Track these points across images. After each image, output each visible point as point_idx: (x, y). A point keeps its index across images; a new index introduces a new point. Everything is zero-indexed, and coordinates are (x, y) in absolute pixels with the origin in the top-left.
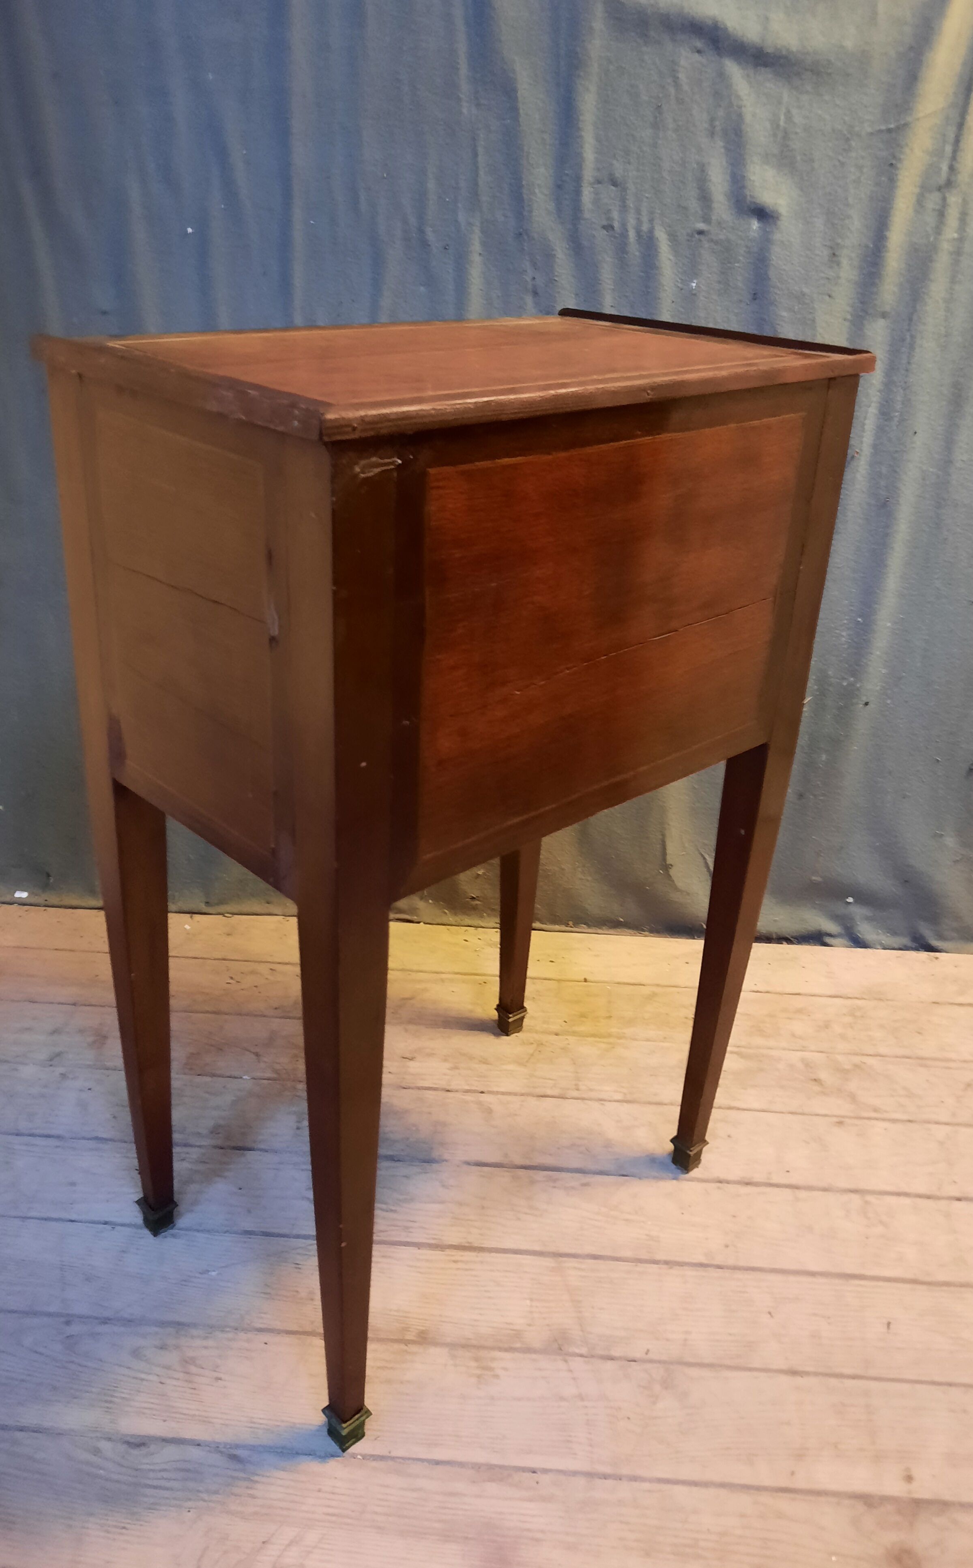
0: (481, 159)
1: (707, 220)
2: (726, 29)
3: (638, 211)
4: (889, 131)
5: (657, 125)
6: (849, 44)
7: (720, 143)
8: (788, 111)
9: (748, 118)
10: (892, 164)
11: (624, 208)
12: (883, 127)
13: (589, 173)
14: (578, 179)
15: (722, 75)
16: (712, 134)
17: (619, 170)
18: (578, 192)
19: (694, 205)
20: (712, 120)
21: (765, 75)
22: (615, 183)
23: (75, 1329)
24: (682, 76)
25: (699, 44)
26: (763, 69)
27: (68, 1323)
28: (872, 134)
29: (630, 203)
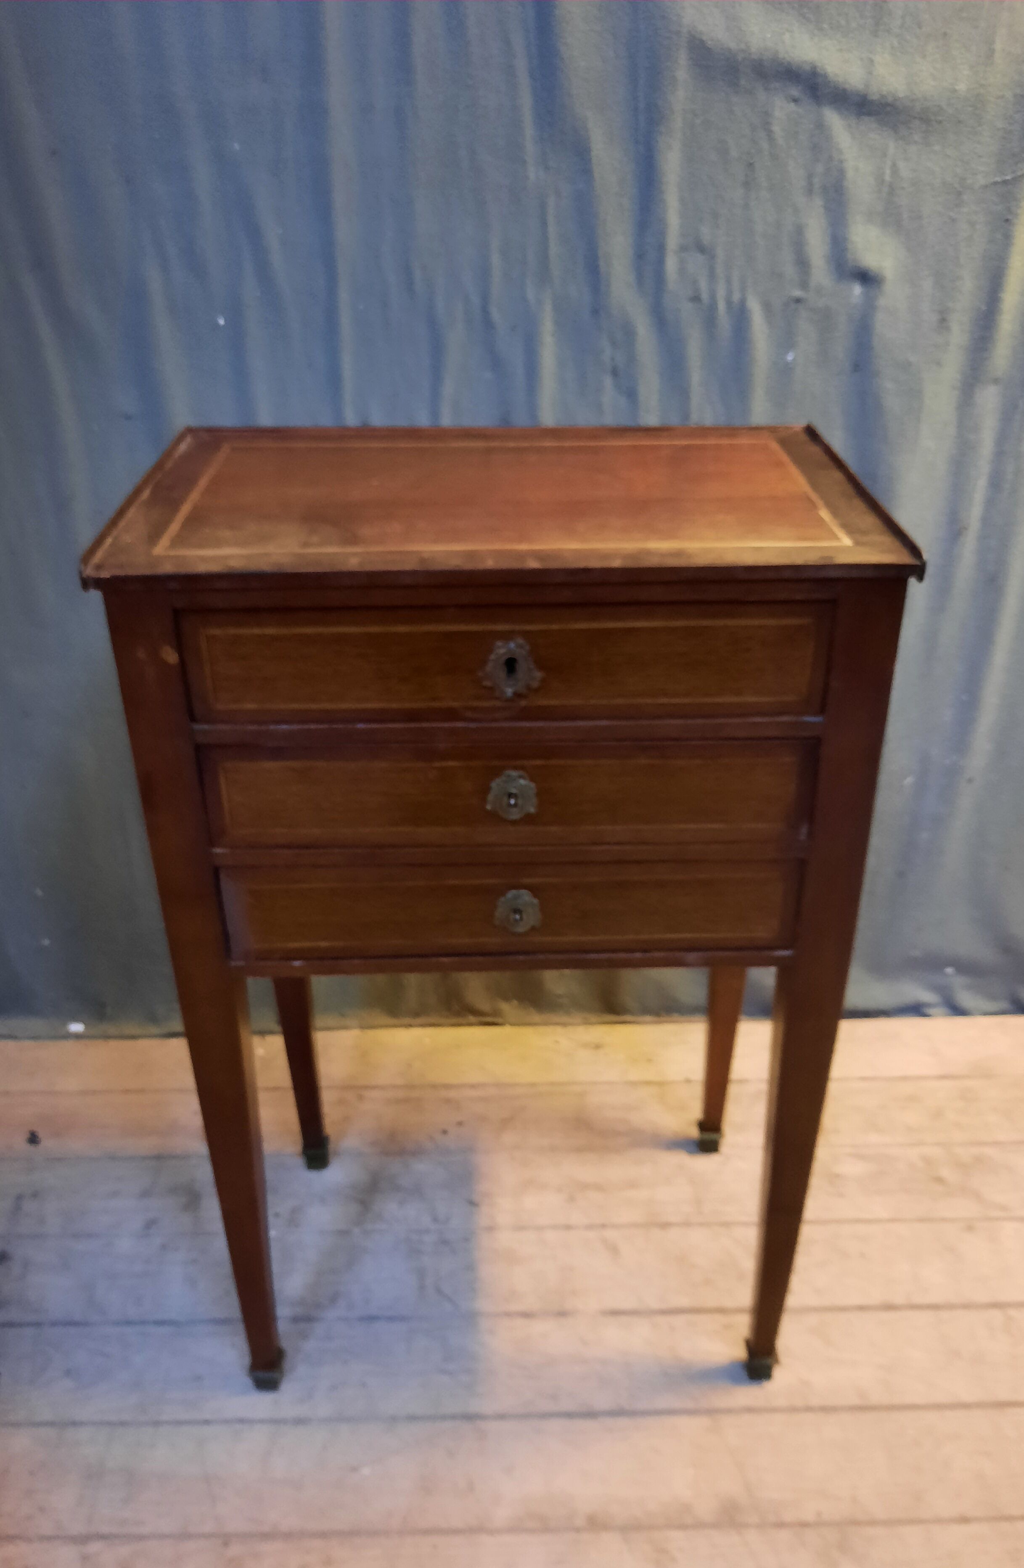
0: (552, 230)
1: (804, 284)
2: (825, 76)
3: (729, 281)
4: (1005, 182)
5: (747, 185)
6: (962, 87)
7: (818, 202)
8: (894, 165)
9: (850, 174)
10: (1007, 220)
11: (712, 276)
12: (998, 179)
13: (673, 241)
14: (661, 249)
15: (821, 126)
16: (809, 191)
17: (706, 233)
18: (660, 262)
19: (790, 270)
20: (810, 177)
21: (869, 124)
22: (701, 249)
23: (235, 1550)
24: (776, 129)
25: (795, 92)
26: (866, 119)
27: (226, 1544)
28: (986, 187)
29: (720, 270)
